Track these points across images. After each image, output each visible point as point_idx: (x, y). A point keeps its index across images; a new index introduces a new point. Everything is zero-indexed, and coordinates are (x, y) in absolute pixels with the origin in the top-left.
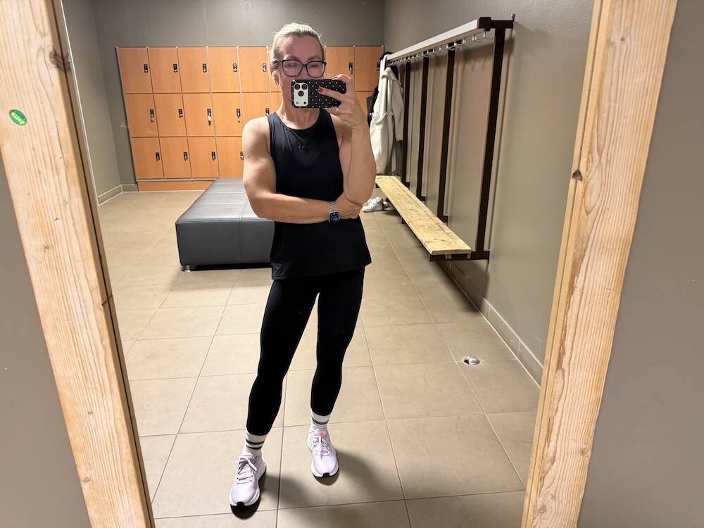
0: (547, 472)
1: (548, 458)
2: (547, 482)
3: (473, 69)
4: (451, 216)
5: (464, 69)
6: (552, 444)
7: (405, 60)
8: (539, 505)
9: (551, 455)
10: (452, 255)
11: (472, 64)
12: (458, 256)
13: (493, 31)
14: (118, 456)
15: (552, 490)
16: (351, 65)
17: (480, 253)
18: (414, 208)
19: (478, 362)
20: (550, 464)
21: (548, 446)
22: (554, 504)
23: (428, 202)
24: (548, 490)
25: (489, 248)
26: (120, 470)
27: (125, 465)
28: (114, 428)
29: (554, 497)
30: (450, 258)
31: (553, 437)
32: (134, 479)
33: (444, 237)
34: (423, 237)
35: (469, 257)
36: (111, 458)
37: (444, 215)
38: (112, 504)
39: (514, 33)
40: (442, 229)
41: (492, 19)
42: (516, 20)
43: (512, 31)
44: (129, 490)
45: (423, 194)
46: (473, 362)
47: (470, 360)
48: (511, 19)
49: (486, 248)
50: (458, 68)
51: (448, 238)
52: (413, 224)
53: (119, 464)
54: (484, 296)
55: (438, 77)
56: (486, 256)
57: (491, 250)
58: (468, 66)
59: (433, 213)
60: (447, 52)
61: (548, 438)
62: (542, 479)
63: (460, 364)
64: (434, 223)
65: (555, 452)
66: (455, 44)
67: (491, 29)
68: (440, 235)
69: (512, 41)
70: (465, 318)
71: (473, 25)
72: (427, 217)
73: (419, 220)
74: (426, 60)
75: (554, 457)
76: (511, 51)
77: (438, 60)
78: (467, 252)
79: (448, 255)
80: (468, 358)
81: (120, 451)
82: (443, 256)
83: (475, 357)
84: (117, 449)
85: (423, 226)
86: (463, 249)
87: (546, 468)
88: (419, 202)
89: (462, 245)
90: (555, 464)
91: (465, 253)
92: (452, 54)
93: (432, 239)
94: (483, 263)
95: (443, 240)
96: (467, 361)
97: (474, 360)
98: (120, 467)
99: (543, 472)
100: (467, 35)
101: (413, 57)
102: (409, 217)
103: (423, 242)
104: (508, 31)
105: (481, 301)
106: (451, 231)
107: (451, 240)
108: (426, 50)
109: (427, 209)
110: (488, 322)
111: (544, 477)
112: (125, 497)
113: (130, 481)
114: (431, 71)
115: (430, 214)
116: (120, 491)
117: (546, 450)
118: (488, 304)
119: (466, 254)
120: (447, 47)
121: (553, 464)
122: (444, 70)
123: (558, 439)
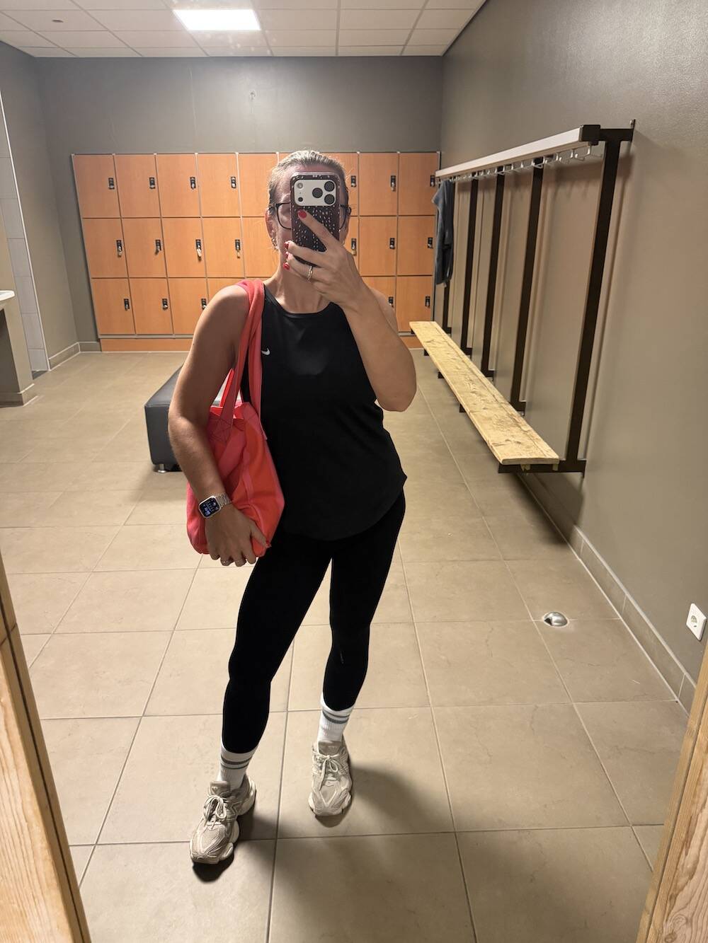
0: (682, 889)
1: (685, 870)
2: (680, 902)
3: (569, 195)
4: (531, 403)
5: (555, 194)
6: (693, 851)
7: (470, 176)
8: (666, 931)
9: (689, 866)
10: (531, 465)
11: (568, 188)
12: (540, 467)
13: (602, 144)
14: (30, 853)
15: (687, 913)
16: (393, 179)
17: (572, 462)
18: (478, 390)
19: (564, 622)
20: (687, 877)
21: (686, 854)
22: (689, 930)
23: (497, 379)
24: (681, 912)
25: (585, 456)
26: (34, 870)
27: (40, 864)
28: (22, 816)
29: (689, 922)
30: (528, 468)
31: (695, 842)
32: (54, 882)
33: (520, 437)
34: (490, 435)
35: (555, 468)
36: (20, 854)
37: (521, 400)
38: (23, 914)
39: (633, 147)
40: (517, 424)
41: (602, 127)
42: (637, 128)
43: (629, 146)
44: (47, 897)
45: (491, 368)
46: (557, 622)
47: (554, 618)
48: (629, 127)
49: (580, 456)
50: (547, 192)
51: (526, 439)
52: (475, 415)
53: (32, 861)
54: (576, 523)
55: (518, 203)
56: (580, 467)
57: (588, 459)
58: (562, 191)
59: (505, 398)
60: (532, 171)
61: (686, 843)
62: (672, 898)
63: (540, 624)
64: (504, 414)
65: (697, 861)
66: (545, 162)
67: (600, 142)
68: (515, 434)
69: (629, 158)
70: (546, 553)
71: (573, 136)
72: (496, 405)
73: (484, 409)
74: (501, 179)
75: (694, 868)
76: (627, 175)
77: (518, 179)
78: (554, 463)
79: (525, 465)
80: (551, 616)
81: (33, 846)
82: (519, 466)
83: (560, 615)
84: (28, 841)
85: (490, 419)
86: (548, 457)
87: (679, 884)
88: (486, 380)
89: (546, 452)
90: (695, 878)
91: (549, 463)
92: (538, 173)
93: (503, 441)
94: (575, 477)
95: (519, 443)
96: (549, 621)
97: (560, 618)
98: (33, 866)
99: (675, 888)
100: (563, 150)
101: (482, 174)
102: (471, 403)
103: (490, 444)
104: (624, 144)
105: (571, 530)
106: (530, 428)
107: (530, 443)
108: (500, 165)
109: (496, 392)
110: (580, 560)
111: (677, 895)
112: (42, 904)
113: (48, 886)
114: (507, 195)
115: (499, 399)
116: (34, 898)
117: (682, 859)
118: (580, 534)
119: (552, 465)
120: (533, 164)
121: (691, 878)
122: (527, 194)
123: (702, 844)
